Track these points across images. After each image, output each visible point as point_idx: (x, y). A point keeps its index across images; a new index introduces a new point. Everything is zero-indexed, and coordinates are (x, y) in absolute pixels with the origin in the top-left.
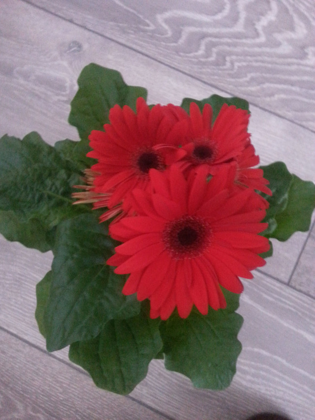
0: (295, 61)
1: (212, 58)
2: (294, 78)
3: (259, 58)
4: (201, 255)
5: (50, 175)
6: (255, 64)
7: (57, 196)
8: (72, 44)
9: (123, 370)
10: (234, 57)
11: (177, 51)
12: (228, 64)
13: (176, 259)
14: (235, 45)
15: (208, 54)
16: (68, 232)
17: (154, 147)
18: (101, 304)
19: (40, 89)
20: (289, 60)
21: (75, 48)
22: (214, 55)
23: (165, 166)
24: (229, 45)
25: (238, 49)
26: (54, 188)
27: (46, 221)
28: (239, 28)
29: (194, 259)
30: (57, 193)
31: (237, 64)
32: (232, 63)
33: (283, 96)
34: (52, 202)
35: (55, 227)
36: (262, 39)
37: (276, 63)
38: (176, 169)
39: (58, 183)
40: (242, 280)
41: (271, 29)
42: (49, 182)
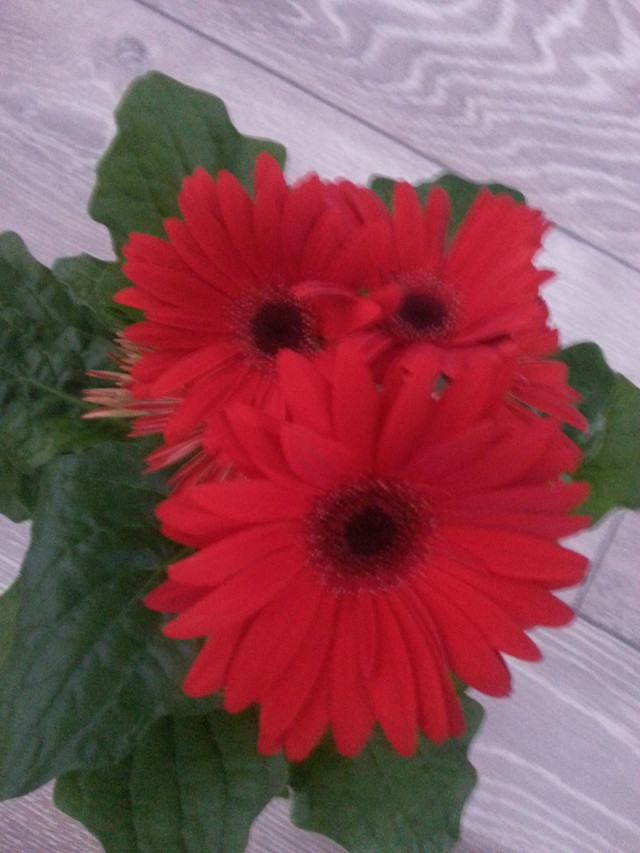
0: (616, 118)
1: (437, 100)
2: (614, 156)
3: (540, 107)
4: (401, 583)
5: (39, 338)
6: (530, 120)
7: (53, 391)
8: (123, 44)
9: (188, 835)
10: (484, 101)
11: (359, 76)
12: (471, 116)
13: (336, 592)
14: (487, 73)
15: (427, 90)
16: (69, 486)
17: (294, 288)
18: (137, 677)
19: (44, 140)
20: (605, 117)
21: (131, 53)
22: (441, 92)
23: (321, 340)
24: (473, 72)
25: (494, 85)
26: (45, 371)
27: (21, 453)
28: (499, 37)
29: (384, 593)
30: (53, 384)
31: (490, 117)
32: (479, 113)
33: (587, 194)
34: (39, 406)
35: (40, 471)
36: (549, 66)
37: (576, 121)
38: (351, 353)
39: (56, 360)
40: (511, 661)
41: (568, 45)
42: (34, 356)
